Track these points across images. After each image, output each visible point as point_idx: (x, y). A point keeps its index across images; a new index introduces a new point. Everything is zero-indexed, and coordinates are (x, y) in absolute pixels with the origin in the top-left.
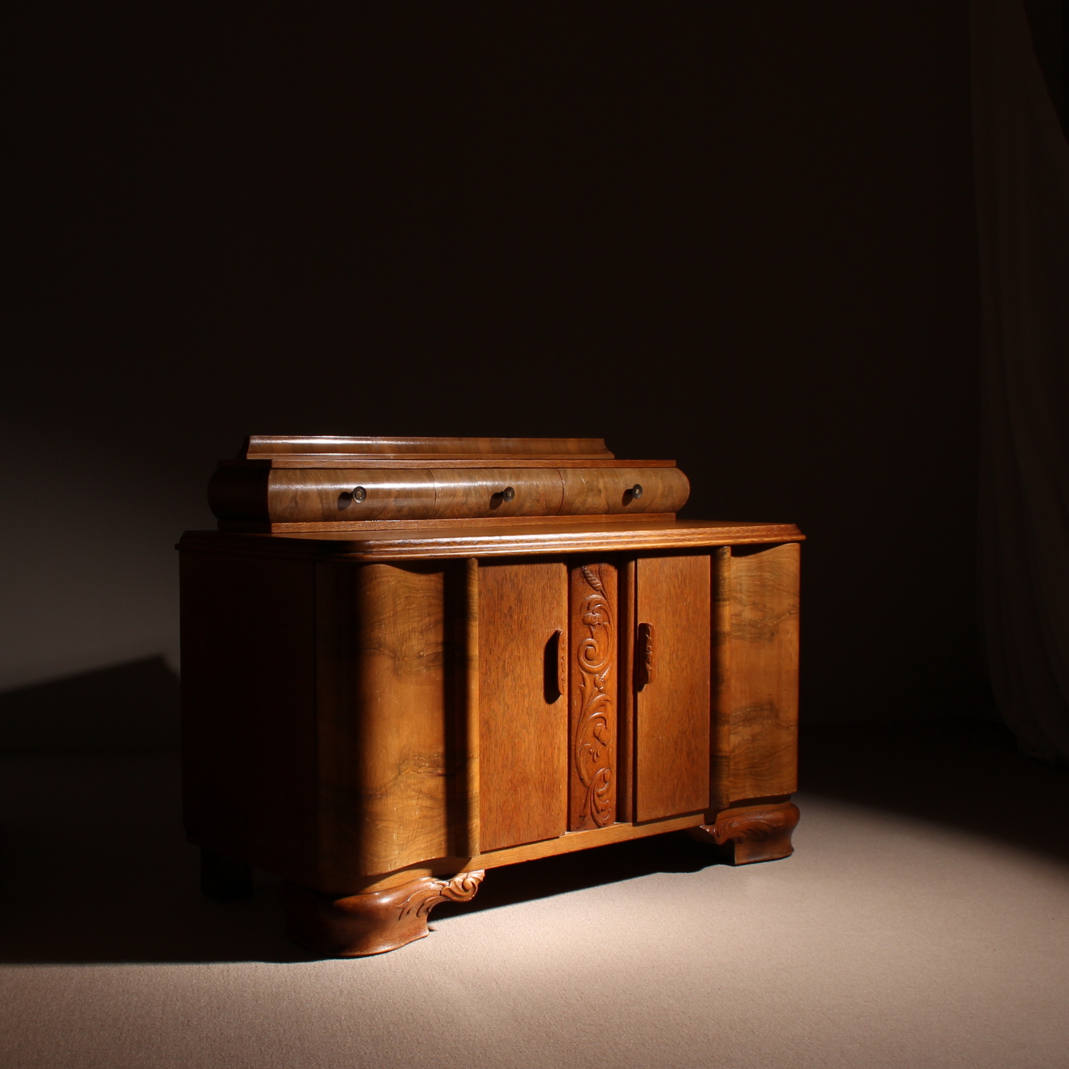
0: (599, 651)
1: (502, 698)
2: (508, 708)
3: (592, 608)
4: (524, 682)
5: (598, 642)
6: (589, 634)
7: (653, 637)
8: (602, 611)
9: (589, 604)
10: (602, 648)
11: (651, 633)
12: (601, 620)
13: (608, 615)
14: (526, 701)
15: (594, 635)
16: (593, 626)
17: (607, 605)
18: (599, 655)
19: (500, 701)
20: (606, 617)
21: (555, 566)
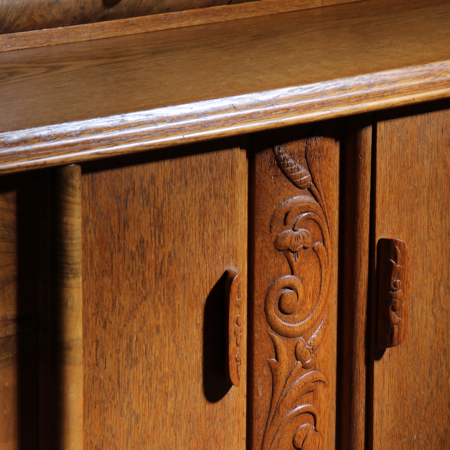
0: (305, 295)
1: (125, 404)
2: (137, 420)
3: (291, 221)
4: (167, 370)
5: (302, 280)
6: (286, 267)
7: (403, 263)
8: (311, 223)
9: (287, 214)
10: (310, 288)
11: (399, 256)
12: (309, 240)
13: (321, 228)
14: (169, 404)
15: (295, 269)
16: (293, 252)
17: (320, 212)
18: (303, 303)
19: (122, 409)
20: (318, 233)
21: (224, 155)
